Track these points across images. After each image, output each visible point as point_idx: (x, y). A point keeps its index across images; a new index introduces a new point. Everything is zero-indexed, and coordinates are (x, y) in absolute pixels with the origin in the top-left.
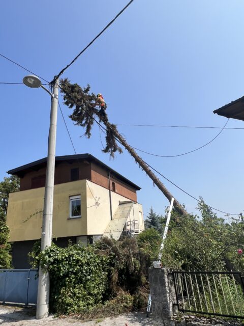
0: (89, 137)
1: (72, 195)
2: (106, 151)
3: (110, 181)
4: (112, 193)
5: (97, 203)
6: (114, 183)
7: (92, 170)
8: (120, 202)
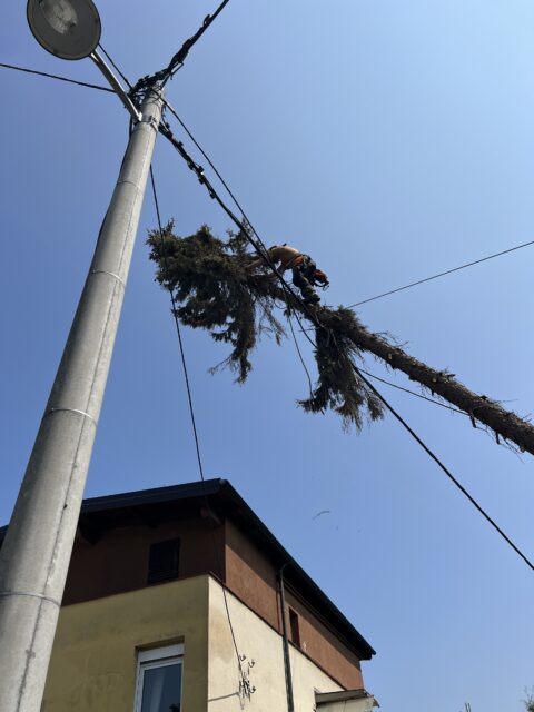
0: (244, 375)
1: (145, 642)
2: (316, 403)
3: (285, 602)
4: (292, 651)
5: (245, 684)
6: (296, 616)
7: (227, 547)
8: (317, 694)
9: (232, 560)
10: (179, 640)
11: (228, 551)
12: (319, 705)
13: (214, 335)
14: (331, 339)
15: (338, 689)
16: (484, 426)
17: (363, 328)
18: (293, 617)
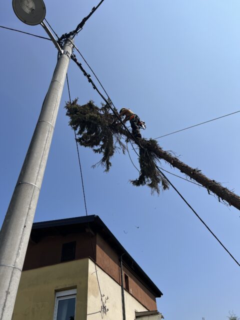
3: (122, 271)
4: (125, 293)
5: (104, 307)
6: (128, 277)
7: (97, 245)
8: (136, 313)
9: (99, 252)
10: (74, 287)
11: (98, 247)
12: (137, 317)
13: (94, 150)
14: (146, 153)
15: (146, 310)
16: (213, 194)
17: (160, 148)
18: (126, 278)
